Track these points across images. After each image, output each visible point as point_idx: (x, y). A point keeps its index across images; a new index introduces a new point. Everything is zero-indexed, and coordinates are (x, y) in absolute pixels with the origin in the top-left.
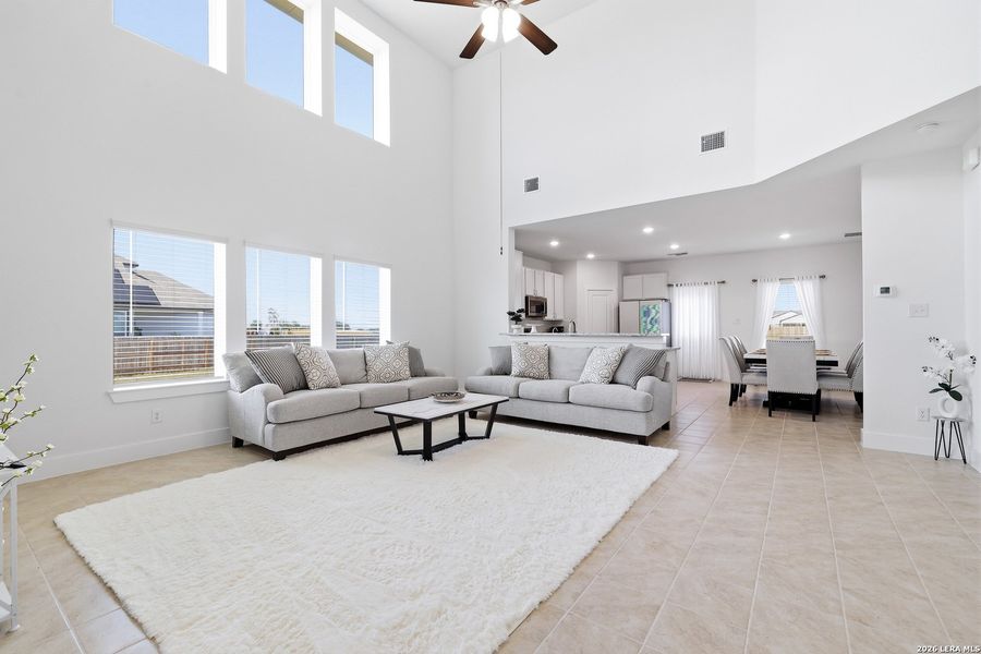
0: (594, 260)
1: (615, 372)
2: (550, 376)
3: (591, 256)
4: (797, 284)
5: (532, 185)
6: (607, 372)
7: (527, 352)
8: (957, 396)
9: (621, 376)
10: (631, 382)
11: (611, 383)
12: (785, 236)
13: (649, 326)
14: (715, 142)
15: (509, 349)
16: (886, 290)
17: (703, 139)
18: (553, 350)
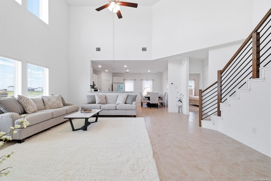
0: (107, 72)
1: (126, 101)
2: (107, 103)
3: (107, 71)
4: (149, 81)
5: (98, 49)
6: (124, 101)
7: (100, 97)
8: (181, 102)
9: (127, 102)
10: (131, 103)
11: (125, 103)
12: (149, 71)
13: (120, 90)
14: (144, 49)
15: (94, 96)
16: (172, 84)
17: (142, 48)
18: (107, 96)
